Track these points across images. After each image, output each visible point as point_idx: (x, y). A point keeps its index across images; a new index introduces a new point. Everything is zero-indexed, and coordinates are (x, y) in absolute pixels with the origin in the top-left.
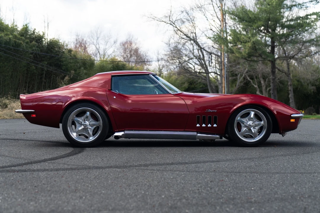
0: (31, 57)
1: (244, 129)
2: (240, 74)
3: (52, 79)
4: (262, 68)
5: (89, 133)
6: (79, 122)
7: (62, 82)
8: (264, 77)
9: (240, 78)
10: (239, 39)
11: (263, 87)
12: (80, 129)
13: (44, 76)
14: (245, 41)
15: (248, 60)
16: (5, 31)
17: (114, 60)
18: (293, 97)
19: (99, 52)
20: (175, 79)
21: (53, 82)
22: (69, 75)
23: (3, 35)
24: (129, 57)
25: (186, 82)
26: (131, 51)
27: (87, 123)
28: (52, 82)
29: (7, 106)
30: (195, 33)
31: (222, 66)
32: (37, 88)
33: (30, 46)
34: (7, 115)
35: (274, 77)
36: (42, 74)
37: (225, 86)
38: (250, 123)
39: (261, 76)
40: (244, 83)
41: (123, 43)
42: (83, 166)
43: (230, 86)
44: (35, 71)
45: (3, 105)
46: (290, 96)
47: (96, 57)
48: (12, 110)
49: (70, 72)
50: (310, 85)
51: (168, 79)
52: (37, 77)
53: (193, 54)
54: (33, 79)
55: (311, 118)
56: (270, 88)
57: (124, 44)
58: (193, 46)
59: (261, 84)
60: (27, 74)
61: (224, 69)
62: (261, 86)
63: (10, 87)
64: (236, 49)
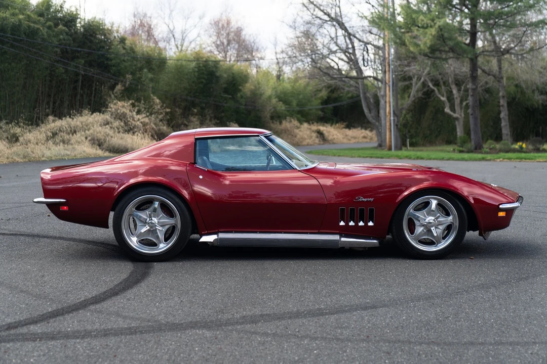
0: (57, 52)
1: (419, 230)
2: (416, 77)
3: (94, 88)
4: (455, 67)
5: (158, 237)
6: (142, 219)
7: (112, 94)
8: (457, 82)
9: (416, 84)
10: (414, 21)
11: (455, 99)
12: (143, 231)
13: (80, 84)
14: (425, 25)
15: (430, 57)
16: (10, 8)
17: (199, 54)
18: (507, 118)
19: (173, 36)
20: (305, 83)
21: (95, 94)
22: (123, 83)
23: (7, 14)
24: (226, 43)
25: (324, 89)
26: (228, 34)
27: (155, 220)
28: (93, 95)
29: (18, 138)
30: (339, 7)
31: (385, 66)
32: (68, 105)
33: (54, 34)
34: (18, 155)
35: (475, 85)
36: (77, 81)
37: (391, 100)
38: (430, 219)
39: (452, 82)
40: (424, 92)
41: (216, 20)
42: (149, 321)
43: (399, 96)
44: (64, 75)
45: (11, 137)
46: (502, 115)
47: (169, 45)
48: (27, 145)
49: (125, 77)
50: (536, 93)
51: (292, 84)
52: (67, 85)
53: (336, 43)
54: (62, 89)
55: (538, 160)
56: (468, 102)
57: (216, 23)
58: (336, 30)
59: (453, 95)
60: (51, 81)
61: (389, 71)
62: (453, 99)
63: (23, 104)
64: (409, 38)
